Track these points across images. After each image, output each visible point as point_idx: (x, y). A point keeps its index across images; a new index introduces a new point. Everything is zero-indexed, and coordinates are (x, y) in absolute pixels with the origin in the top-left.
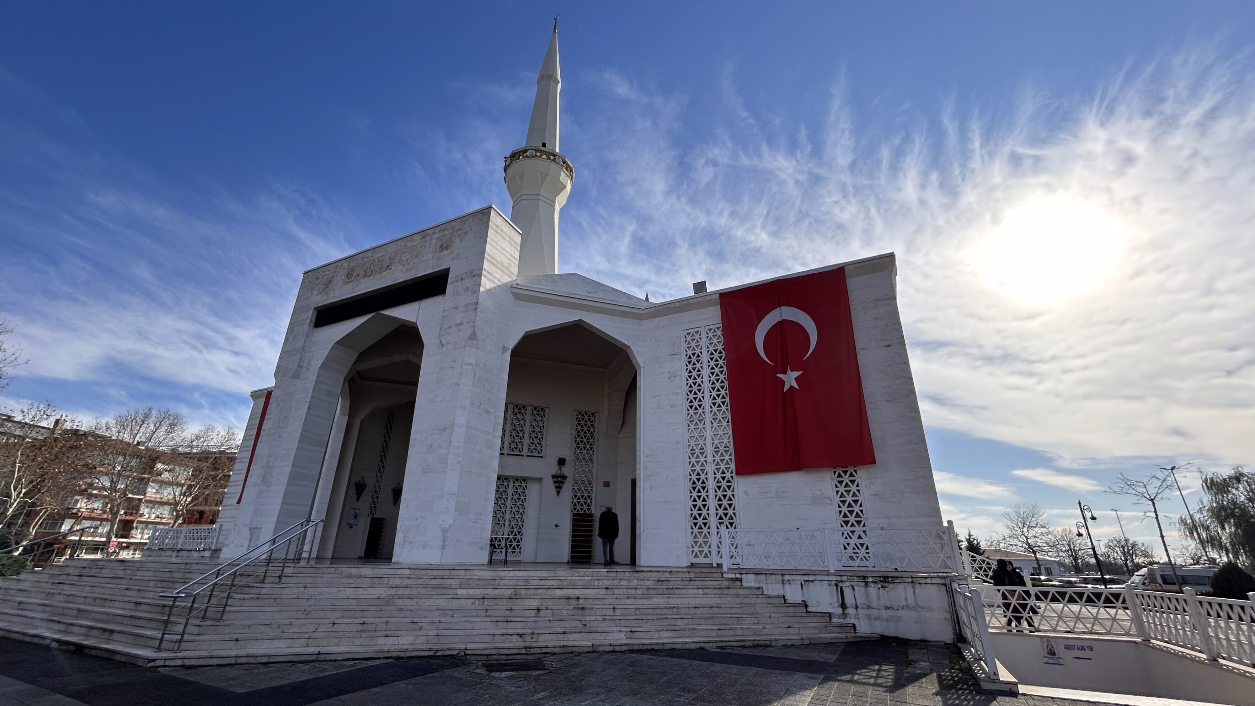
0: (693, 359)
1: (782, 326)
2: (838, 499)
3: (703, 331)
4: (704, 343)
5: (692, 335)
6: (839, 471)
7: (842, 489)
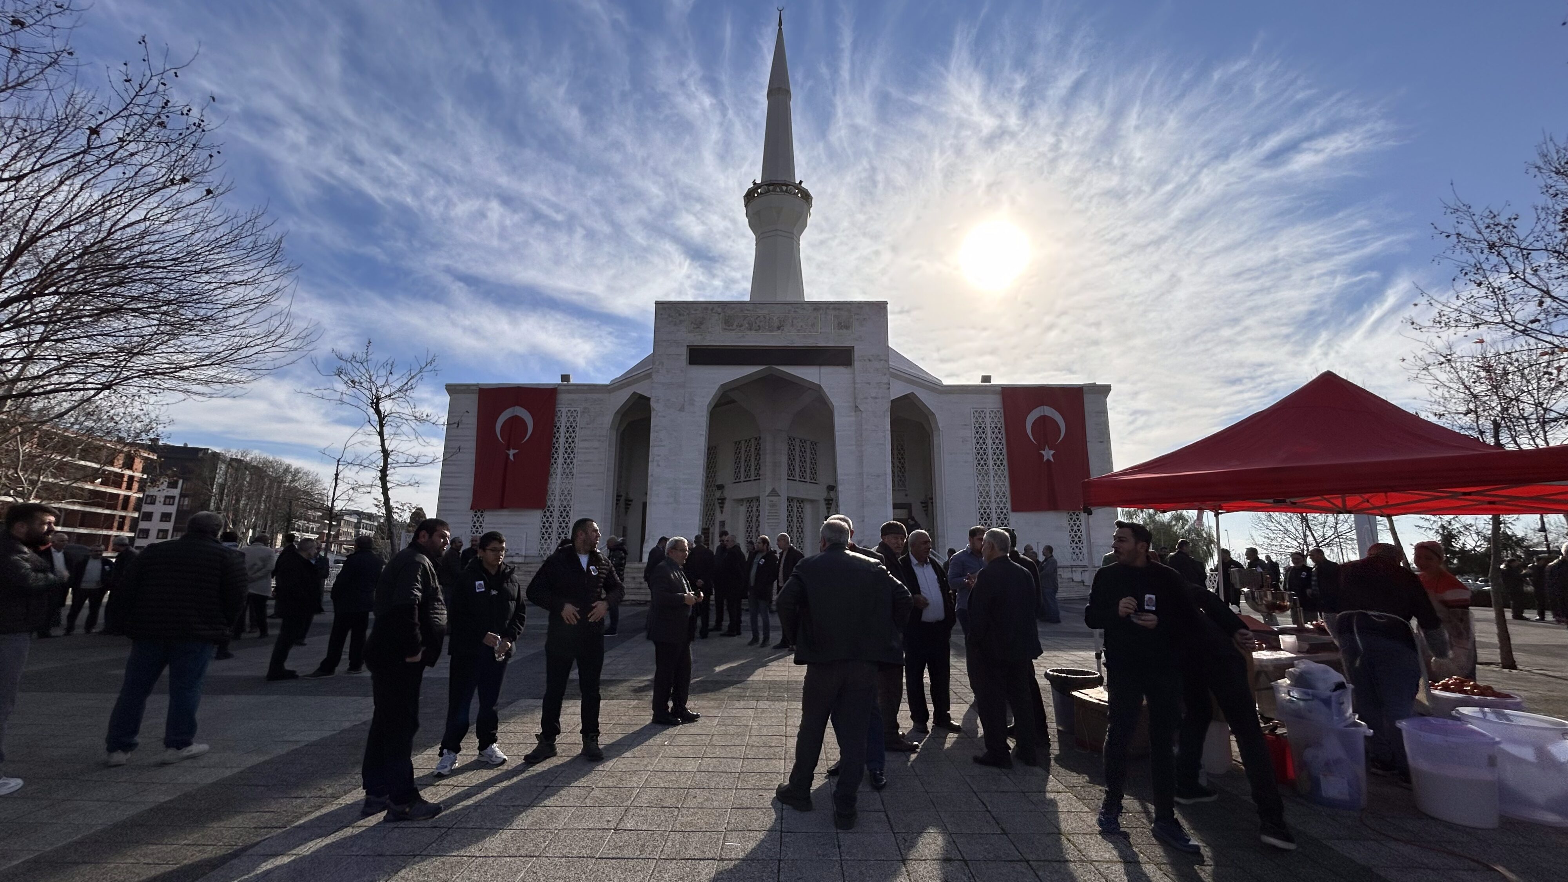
0: (980, 430)
1: (1043, 419)
2: (1069, 528)
3: (987, 411)
4: (988, 420)
5: (979, 413)
6: (1071, 512)
7: (1072, 523)
